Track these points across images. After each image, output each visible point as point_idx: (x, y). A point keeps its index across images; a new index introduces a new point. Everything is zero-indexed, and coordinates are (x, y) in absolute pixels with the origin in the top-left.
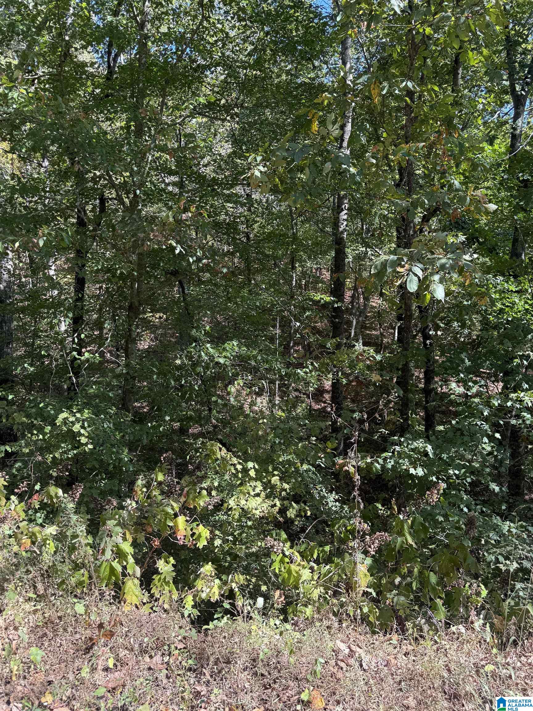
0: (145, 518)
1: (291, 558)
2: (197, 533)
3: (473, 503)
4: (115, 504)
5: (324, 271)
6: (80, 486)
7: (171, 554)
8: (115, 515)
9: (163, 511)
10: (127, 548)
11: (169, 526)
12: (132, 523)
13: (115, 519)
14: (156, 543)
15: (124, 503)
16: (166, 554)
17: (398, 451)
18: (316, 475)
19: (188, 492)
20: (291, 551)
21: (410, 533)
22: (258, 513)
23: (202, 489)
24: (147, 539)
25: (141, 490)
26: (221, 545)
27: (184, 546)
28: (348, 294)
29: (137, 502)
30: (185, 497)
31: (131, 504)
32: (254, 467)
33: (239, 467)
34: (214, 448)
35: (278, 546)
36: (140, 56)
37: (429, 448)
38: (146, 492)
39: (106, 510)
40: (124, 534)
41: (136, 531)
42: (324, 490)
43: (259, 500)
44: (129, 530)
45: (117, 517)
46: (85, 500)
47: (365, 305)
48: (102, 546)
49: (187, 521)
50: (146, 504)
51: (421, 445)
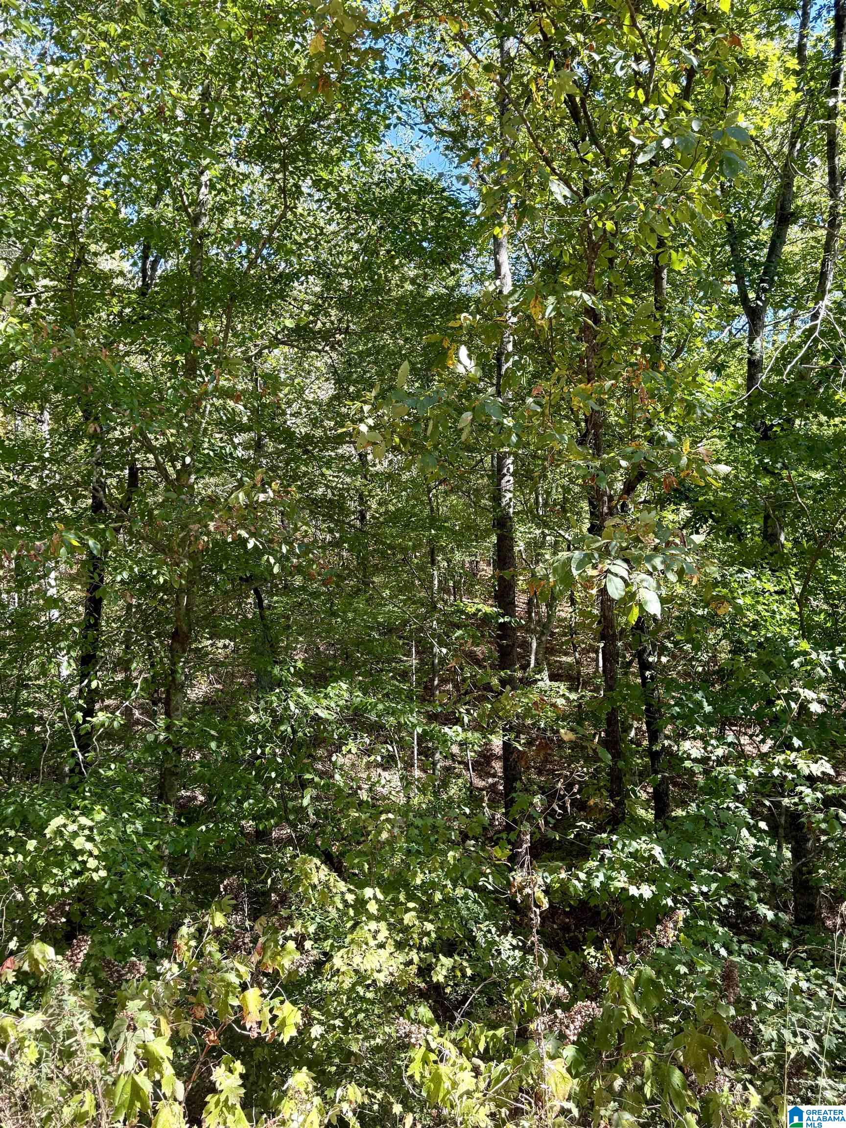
0: (194, 993)
1: (440, 1052)
2: (281, 1017)
3: (735, 939)
4: (143, 970)
5: (483, 566)
6: (86, 941)
7: (237, 1055)
8: (142, 990)
9: (223, 980)
10: (162, 1049)
11: (233, 1007)
12: (171, 1003)
13: (142, 999)
14: (212, 1037)
15: (158, 968)
16: (228, 1055)
17: (610, 859)
18: (479, 903)
19: (264, 944)
20: (439, 1040)
21: (634, 999)
22: (382, 978)
23: (286, 939)
24: (196, 1030)
25: (186, 944)
26: (322, 1035)
27: (260, 1040)
28: (521, 600)
29: (180, 965)
30: (260, 954)
31: (170, 969)
32: (375, 897)
33: (350, 898)
34: (307, 867)
35: (418, 1034)
36: (193, 262)
37: (657, 851)
38: (196, 947)
39: (127, 981)
40: (157, 1023)
41: (177, 1018)
42: (493, 930)
43: (384, 953)
44: (166, 1017)
45: (146, 992)
46: (92, 965)
47: (549, 616)
48: (119, 1046)
49: (263, 996)
50: (195, 969)
51: (644, 846)
